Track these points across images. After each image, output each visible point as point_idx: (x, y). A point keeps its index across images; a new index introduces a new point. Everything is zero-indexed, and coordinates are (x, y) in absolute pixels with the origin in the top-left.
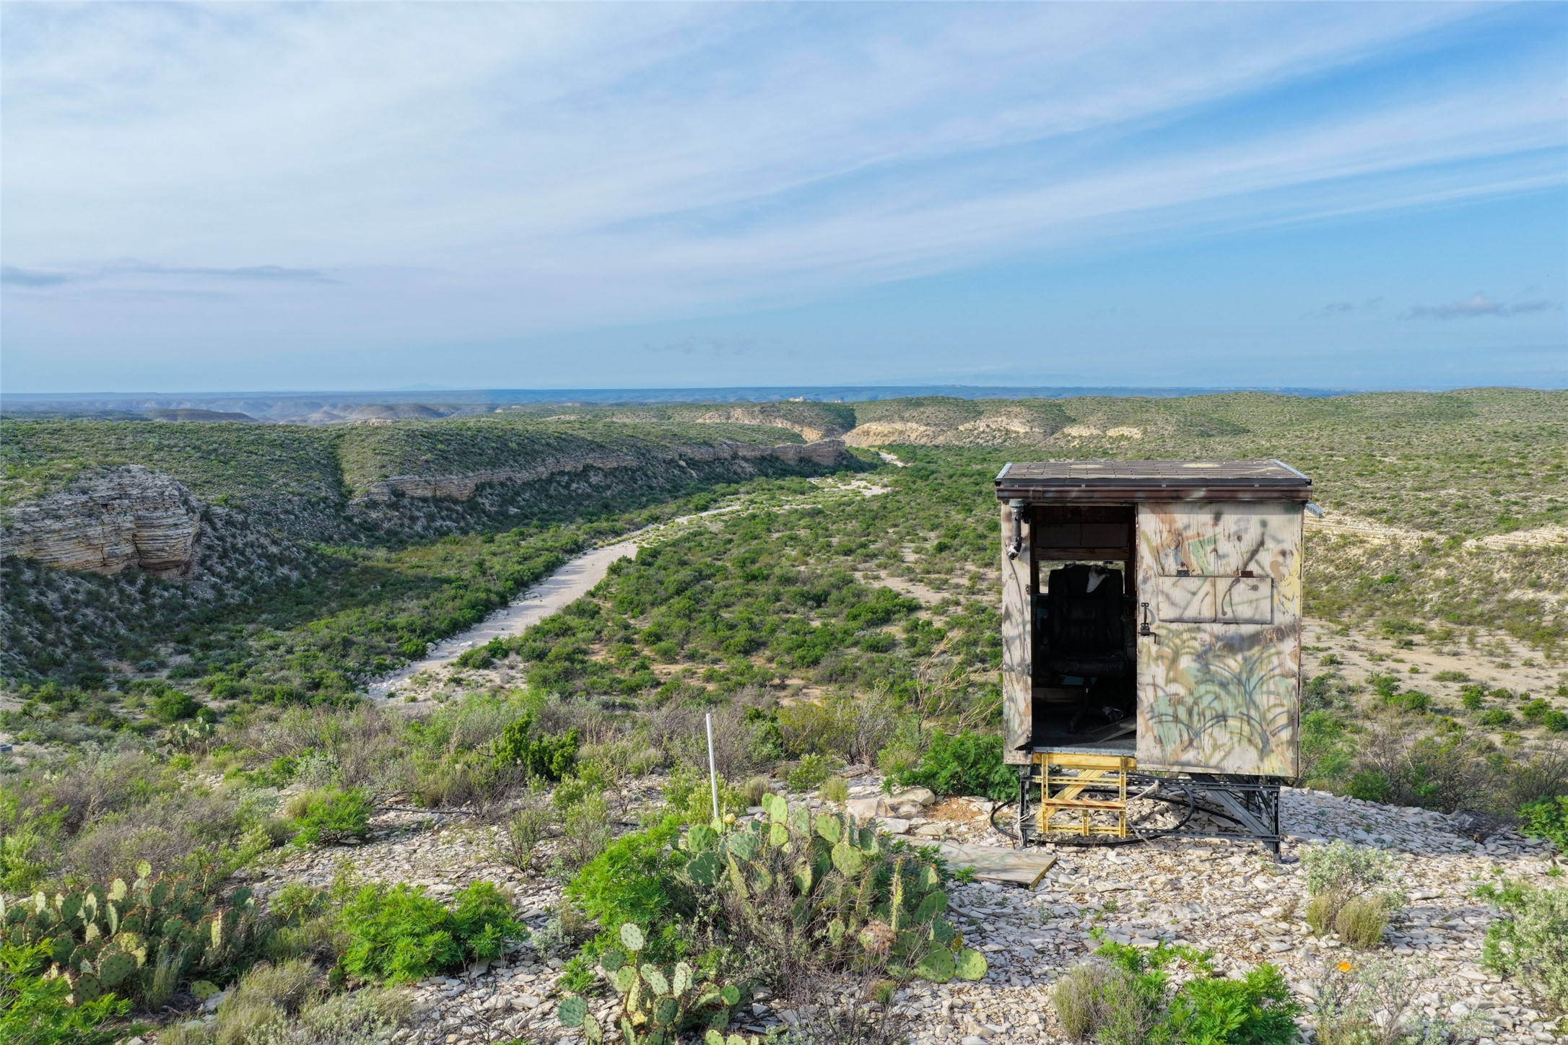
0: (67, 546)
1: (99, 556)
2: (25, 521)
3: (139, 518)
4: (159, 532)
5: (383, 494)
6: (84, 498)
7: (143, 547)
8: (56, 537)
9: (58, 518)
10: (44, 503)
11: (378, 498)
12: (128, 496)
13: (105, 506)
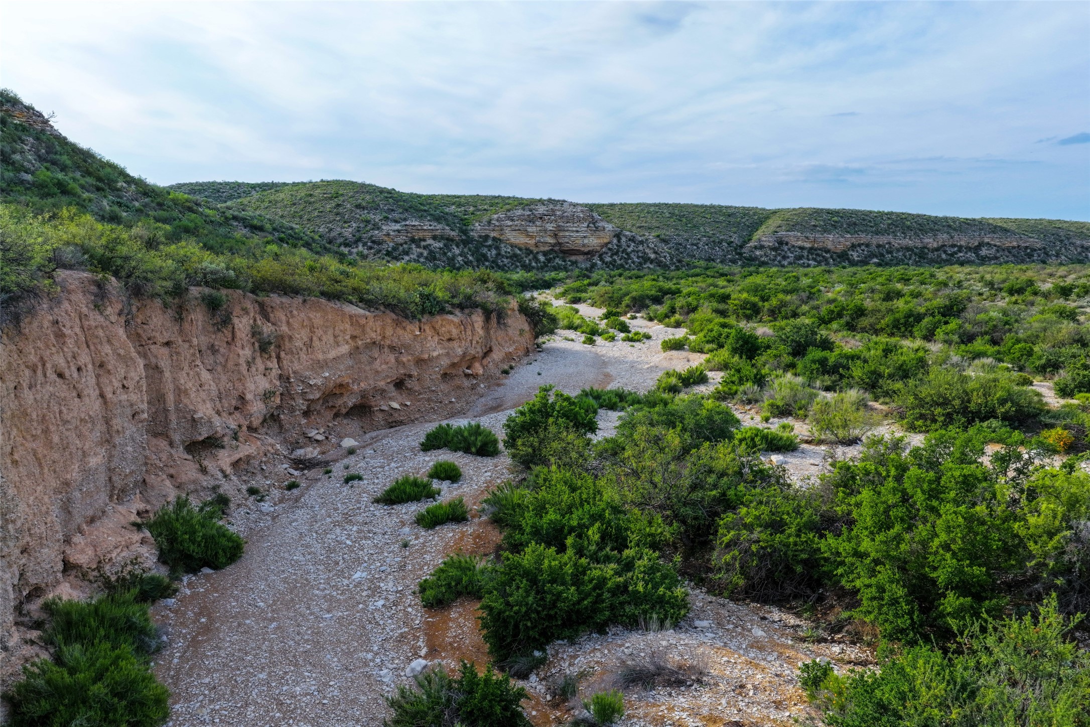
0: (514, 233)
1: (533, 242)
2: (498, 220)
3: (559, 226)
4: (567, 234)
5: (769, 241)
6: (530, 213)
7: (560, 241)
8: (509, 229)
9: (513, 220)
10: (508, 214)
11: (766, 244)
12: (555, 215)
13: (541, 218)
